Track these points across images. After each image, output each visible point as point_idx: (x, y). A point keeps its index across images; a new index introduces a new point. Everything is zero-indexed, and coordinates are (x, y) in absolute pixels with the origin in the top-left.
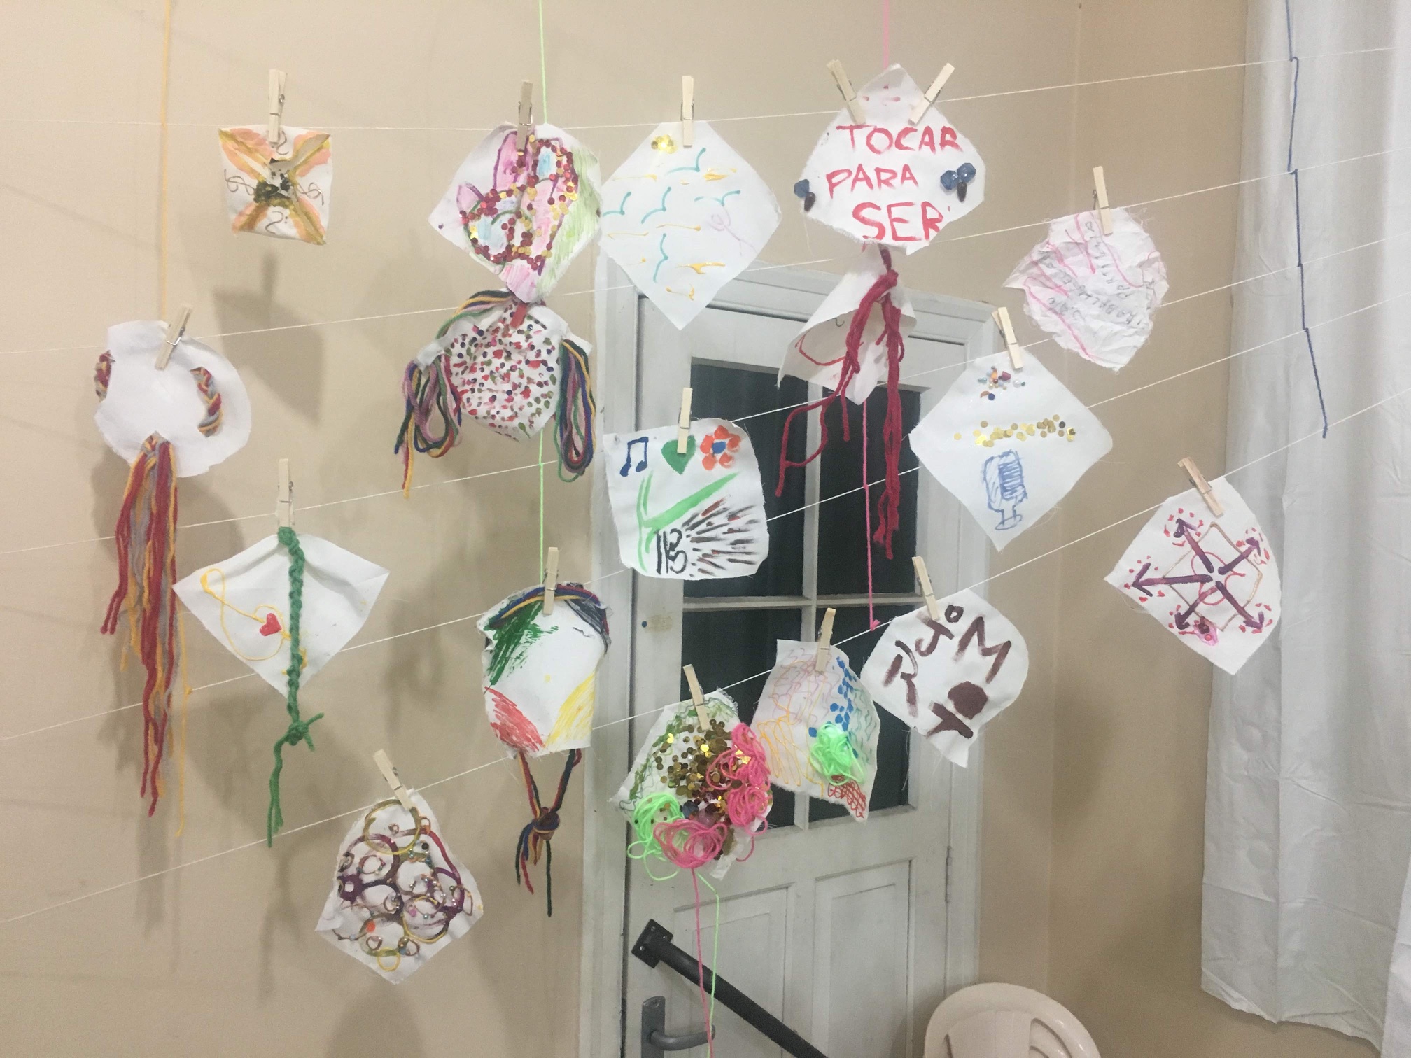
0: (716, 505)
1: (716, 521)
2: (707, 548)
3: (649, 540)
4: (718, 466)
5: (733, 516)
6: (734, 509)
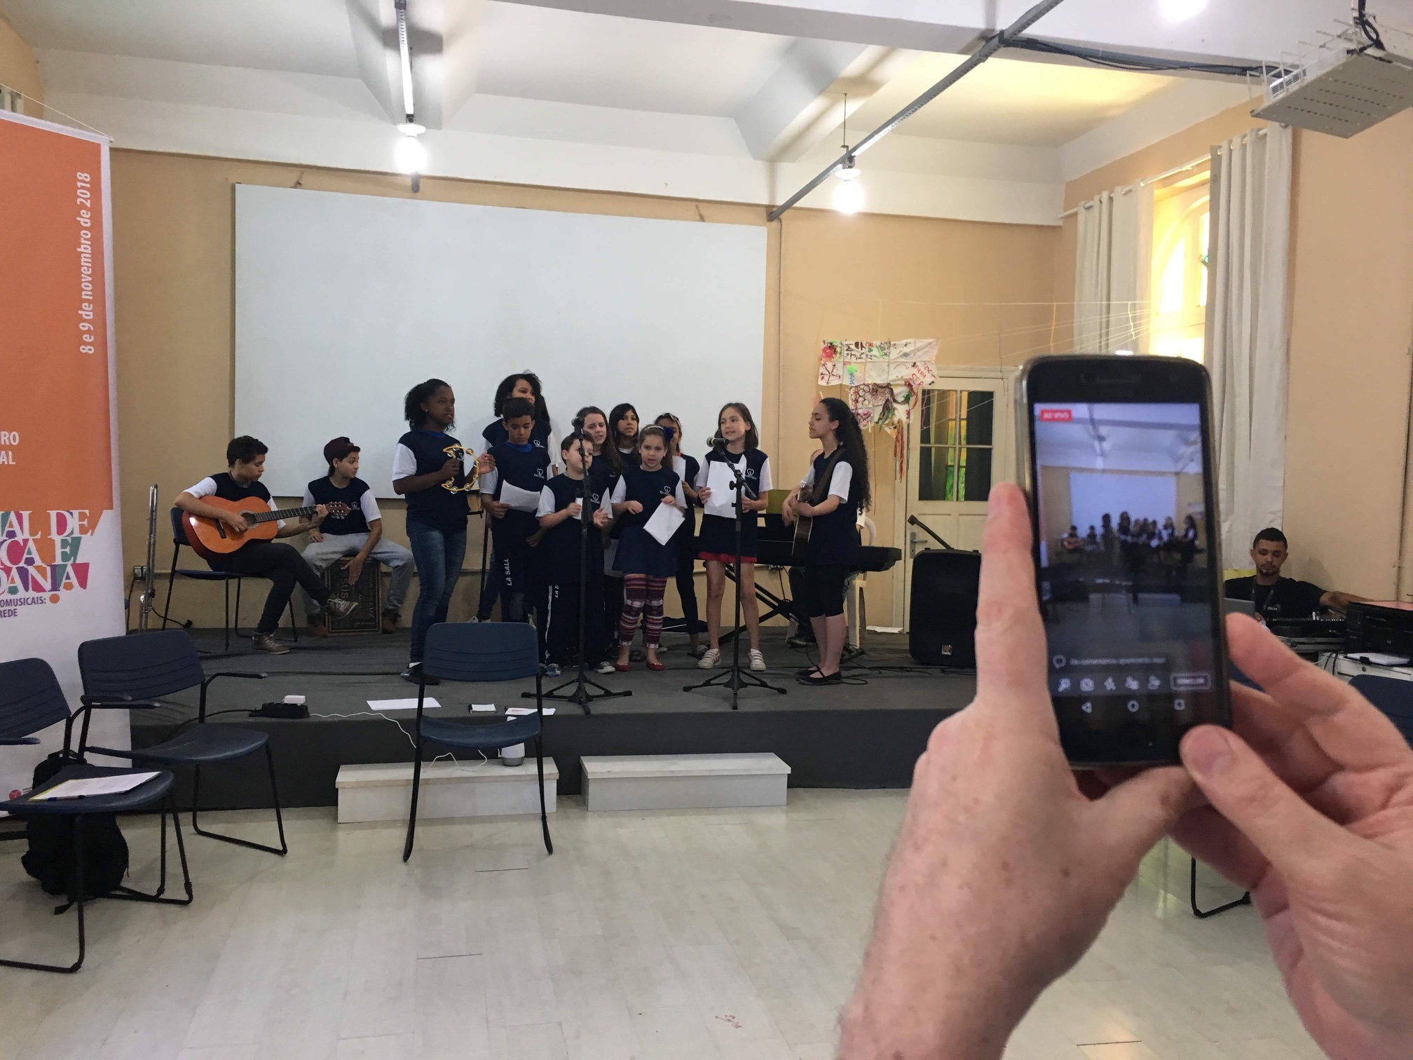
6: (881, 344)
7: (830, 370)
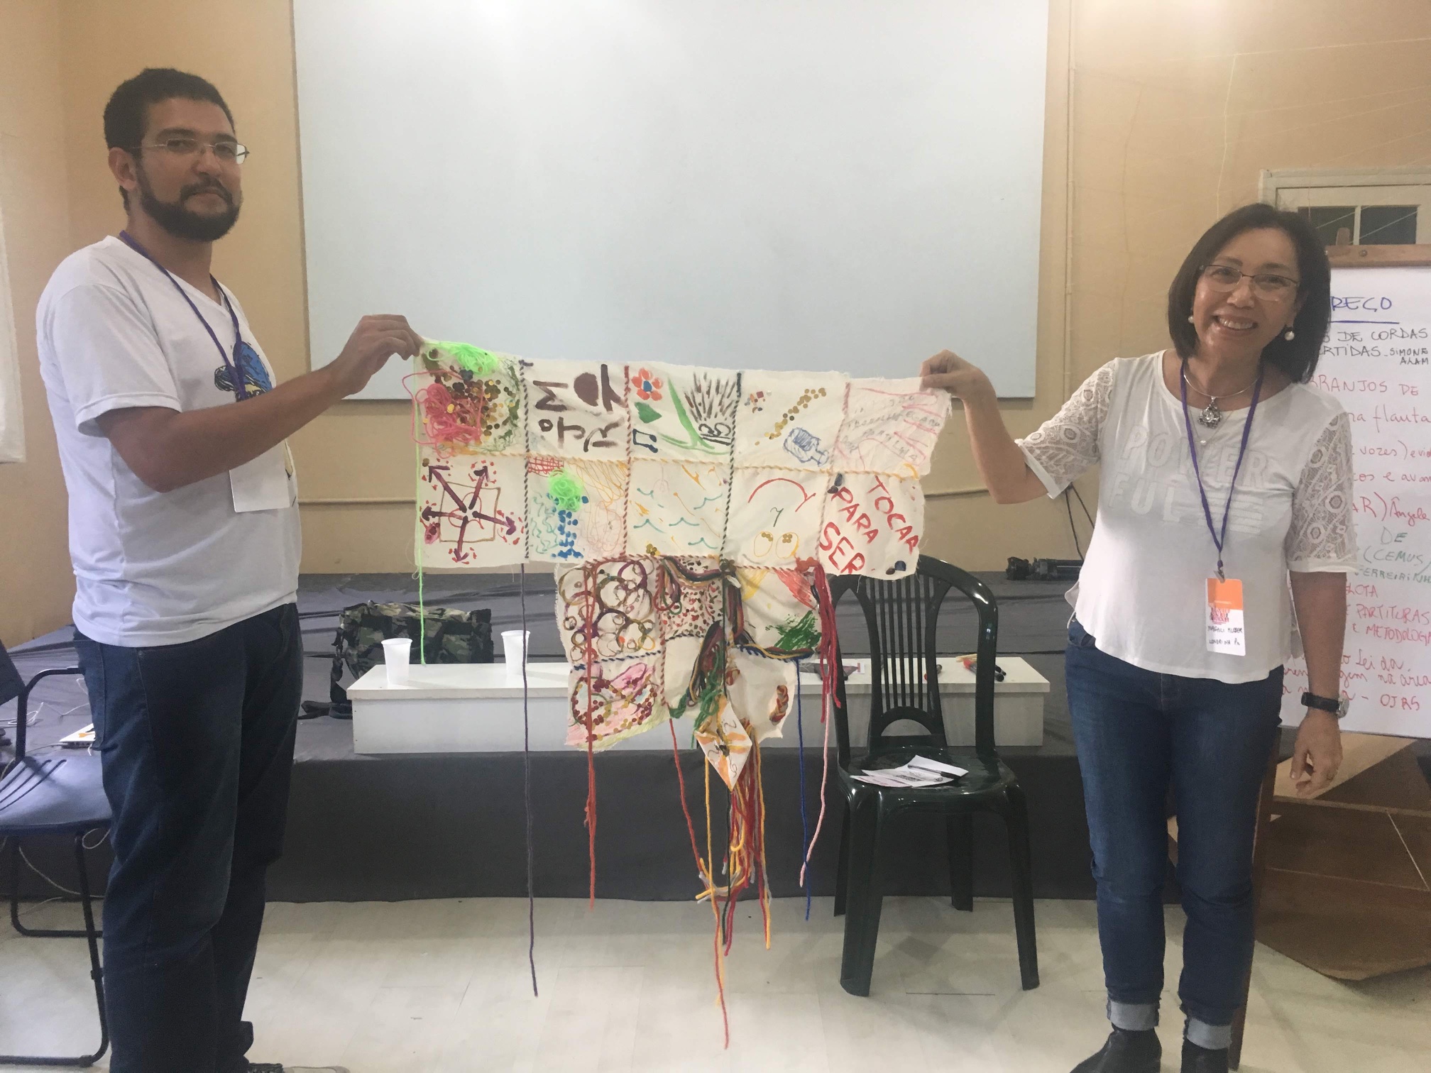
0: (687, 398)
1: (699, 400)
3: (706, 445)
4: (660, 390)
5: (699, 389)
6: (694, 388)
7: (465, 495)
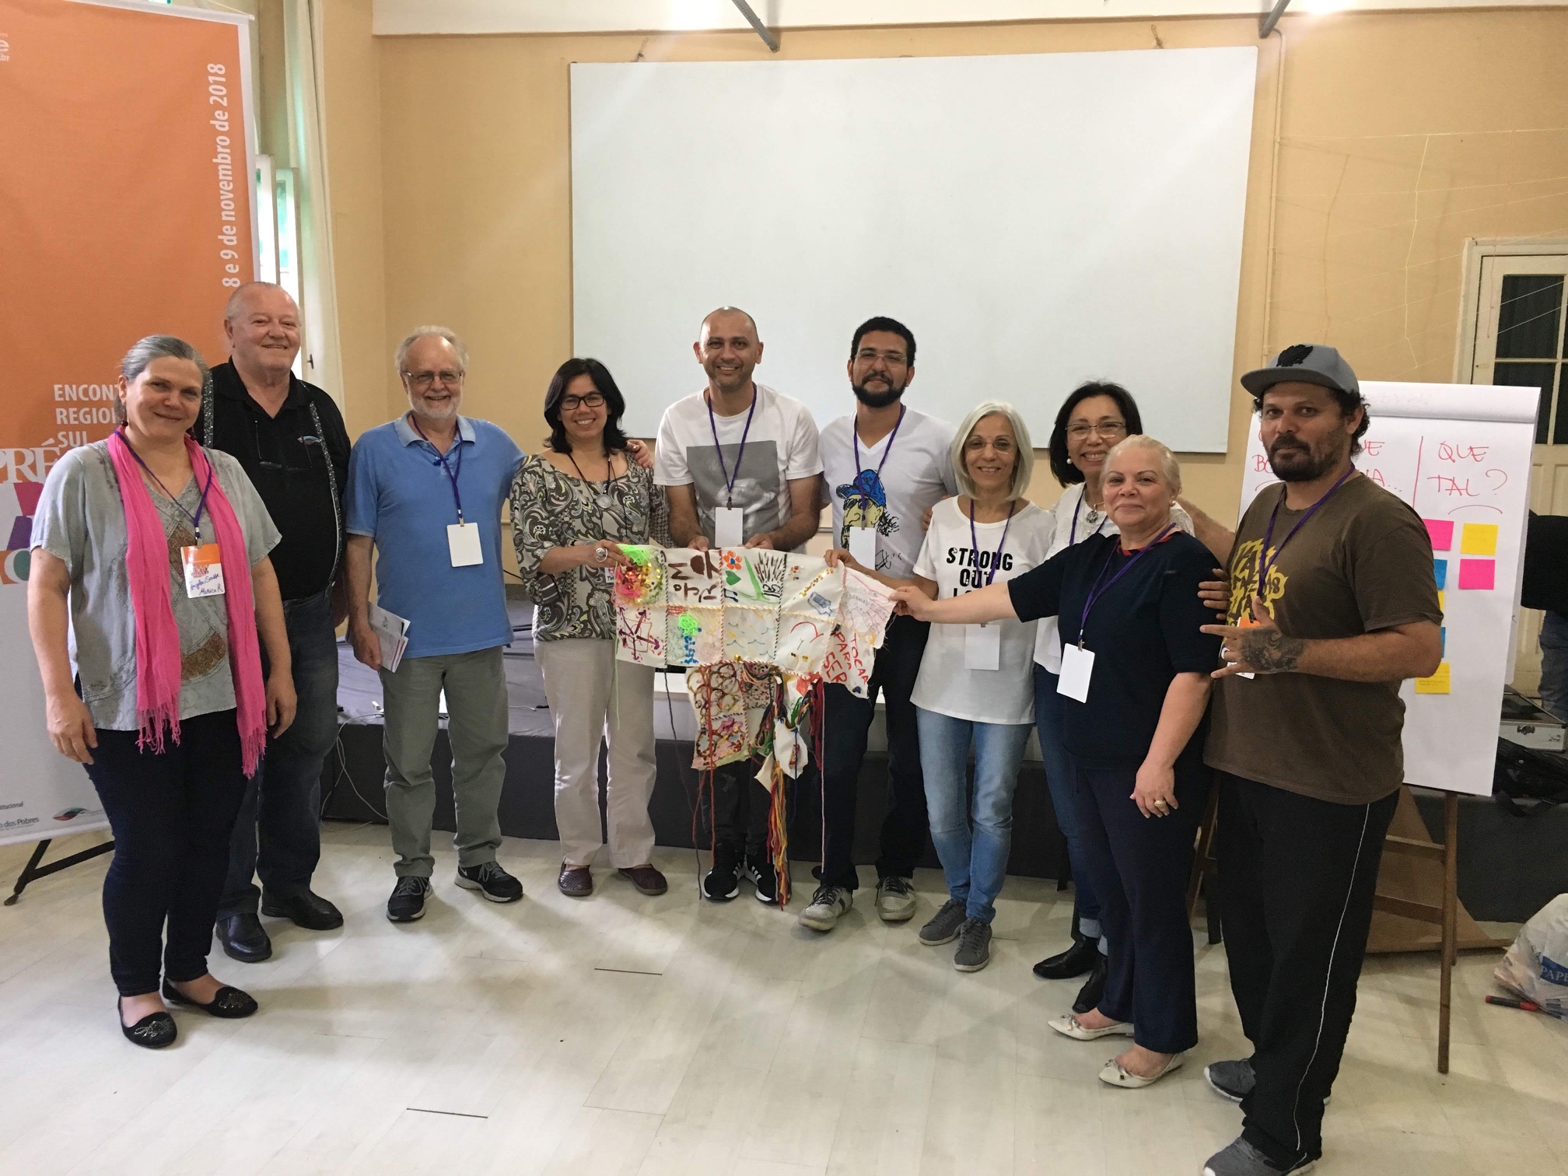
0: (756, 568)
1: (762, 569)
2: (772, 576)
3: (765, 598)
4: (740, 564)
5: (762, 562)
